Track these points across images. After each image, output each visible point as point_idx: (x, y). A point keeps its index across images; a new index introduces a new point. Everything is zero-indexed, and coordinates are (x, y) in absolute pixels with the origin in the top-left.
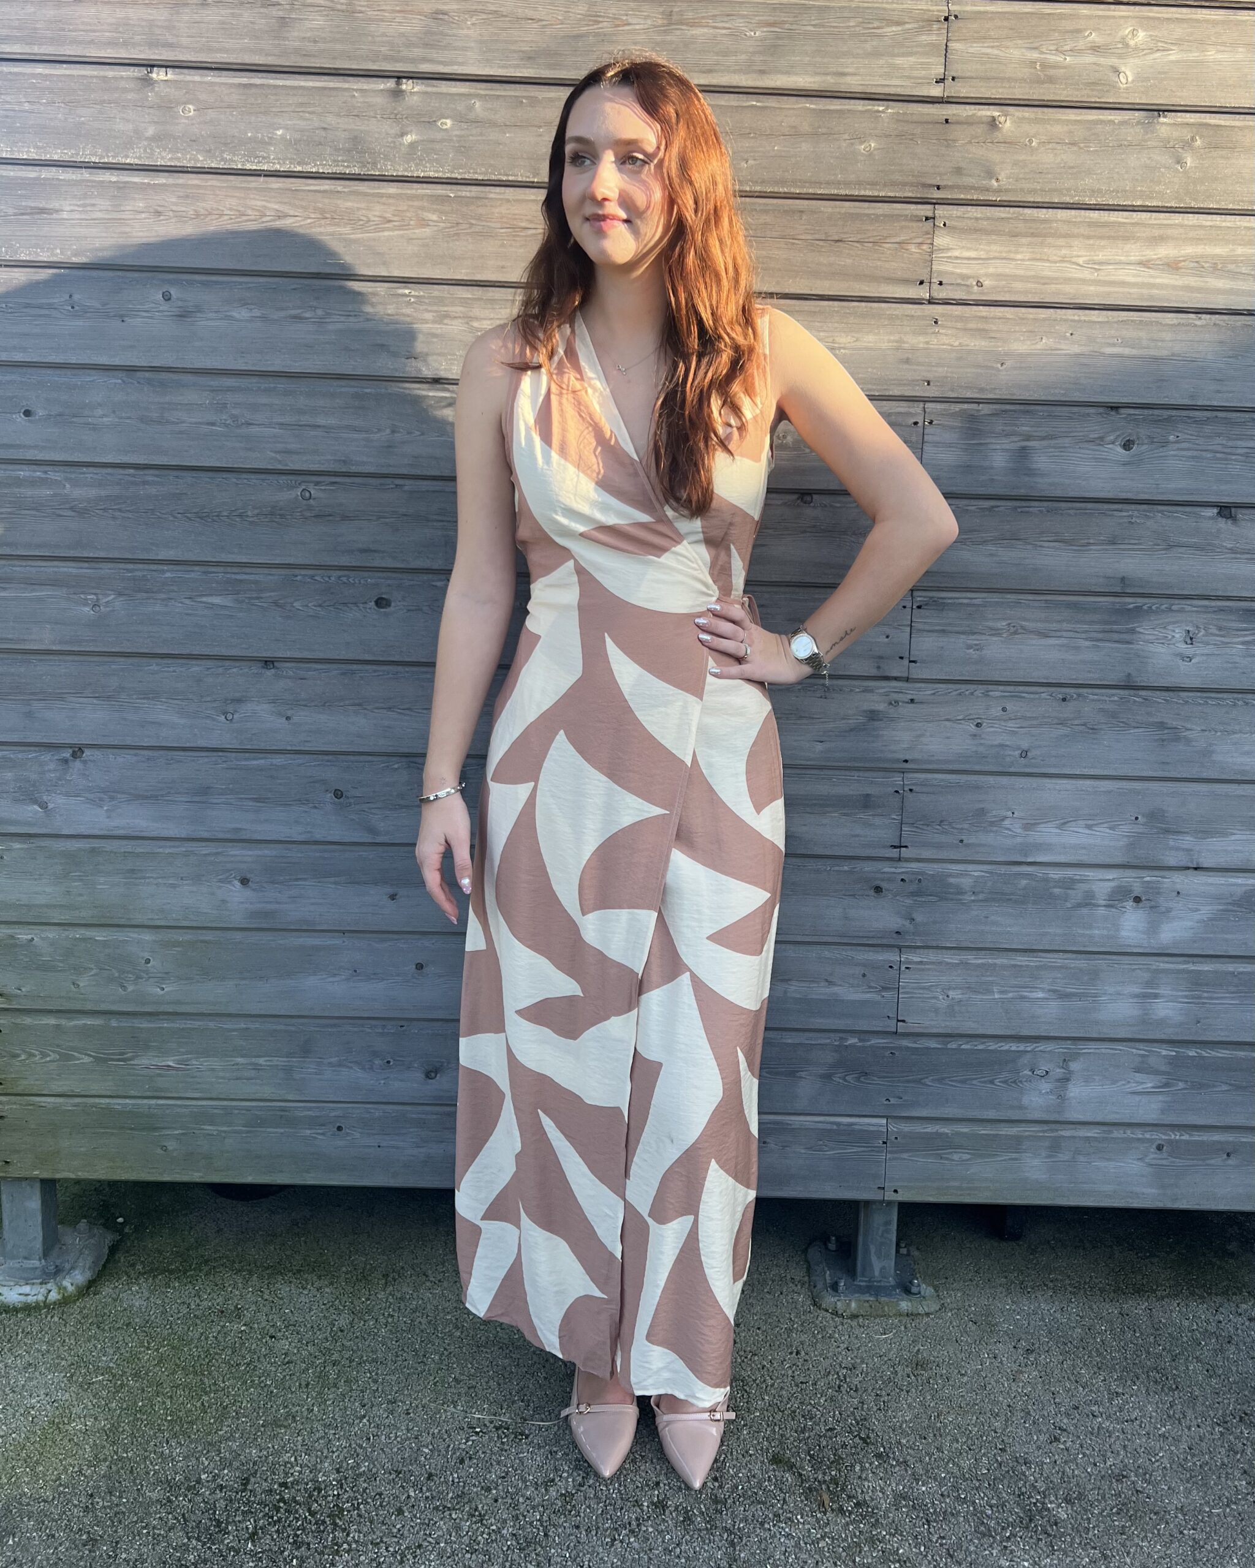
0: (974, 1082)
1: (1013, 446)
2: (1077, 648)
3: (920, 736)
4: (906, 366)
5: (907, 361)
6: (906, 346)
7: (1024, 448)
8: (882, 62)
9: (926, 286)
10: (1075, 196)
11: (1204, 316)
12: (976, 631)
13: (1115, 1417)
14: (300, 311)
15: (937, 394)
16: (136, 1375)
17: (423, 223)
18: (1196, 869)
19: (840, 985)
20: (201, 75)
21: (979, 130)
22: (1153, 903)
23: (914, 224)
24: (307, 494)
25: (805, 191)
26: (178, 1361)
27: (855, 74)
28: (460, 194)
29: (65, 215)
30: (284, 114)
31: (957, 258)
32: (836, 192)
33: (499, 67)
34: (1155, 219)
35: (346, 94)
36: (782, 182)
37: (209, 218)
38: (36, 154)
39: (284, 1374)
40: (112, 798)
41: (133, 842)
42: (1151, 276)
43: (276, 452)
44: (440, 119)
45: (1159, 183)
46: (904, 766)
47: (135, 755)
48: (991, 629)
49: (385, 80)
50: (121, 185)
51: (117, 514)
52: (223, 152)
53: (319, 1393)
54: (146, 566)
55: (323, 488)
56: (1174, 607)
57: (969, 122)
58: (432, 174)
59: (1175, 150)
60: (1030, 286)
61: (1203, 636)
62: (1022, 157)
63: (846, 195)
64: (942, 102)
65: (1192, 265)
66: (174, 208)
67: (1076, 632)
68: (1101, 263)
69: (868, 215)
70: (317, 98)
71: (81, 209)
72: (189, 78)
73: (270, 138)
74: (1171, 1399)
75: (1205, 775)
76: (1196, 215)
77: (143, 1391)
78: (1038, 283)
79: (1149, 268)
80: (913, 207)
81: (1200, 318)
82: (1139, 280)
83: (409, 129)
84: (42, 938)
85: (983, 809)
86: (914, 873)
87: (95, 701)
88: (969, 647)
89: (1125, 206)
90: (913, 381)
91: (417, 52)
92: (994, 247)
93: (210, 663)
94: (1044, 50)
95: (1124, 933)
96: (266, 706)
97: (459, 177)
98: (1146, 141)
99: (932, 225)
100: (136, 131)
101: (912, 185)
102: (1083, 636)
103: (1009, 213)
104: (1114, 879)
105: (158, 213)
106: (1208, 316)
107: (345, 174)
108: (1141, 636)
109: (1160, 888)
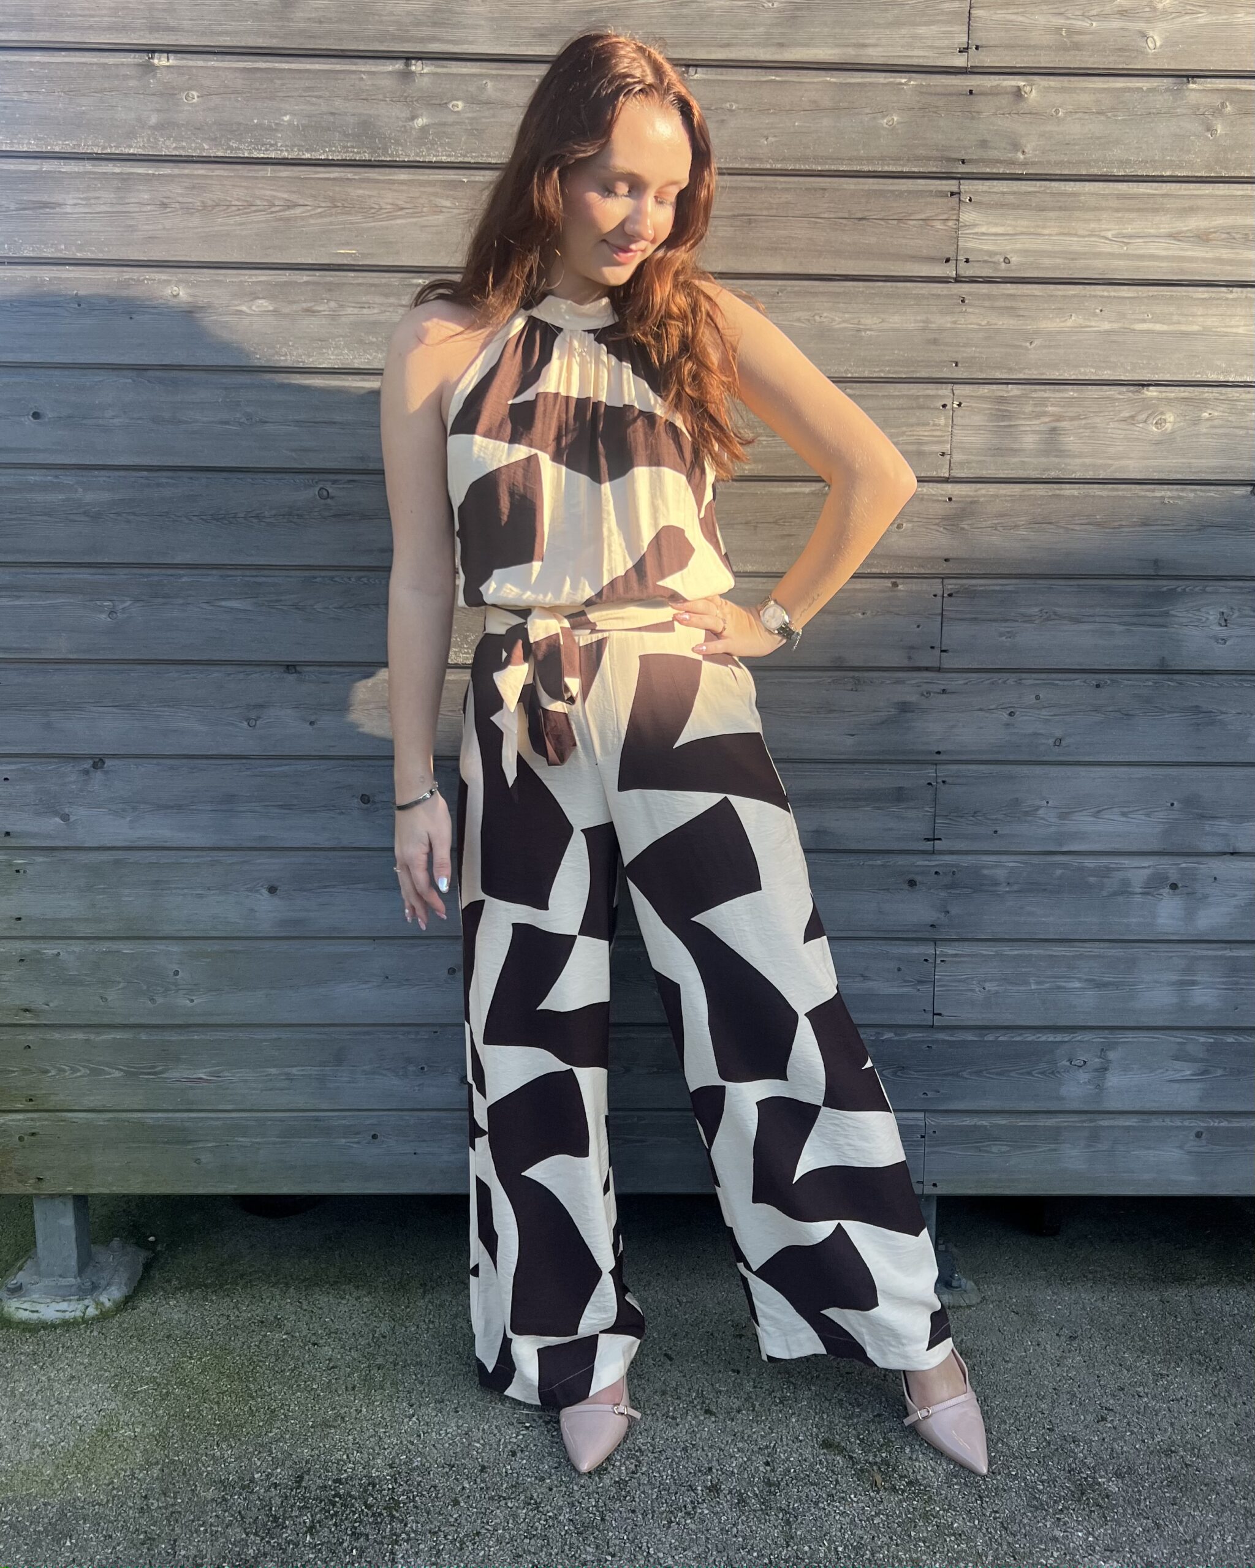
0: (1012, 1074)
1: (1042, 428)
2: (1110, 633)
3: (953, 727)
4: (933, 347)
5: (935, 342)
6: (933, 326)
7: (1054, 429)
8: (904, 31)
9: (952, 263)
10: (1103, 167)
11: (1235, 289)
12: (1008, 618)
13: (1160, 1397)
14: (313, 304)
15: (965, 375)
16: (181, 1383)
17: (438, 209)
18: (1232, 854)
19: (875, 980)
20: (204, 60)
21: (1005, 101)
22: (1190, 890)
23: (940, 200)
24: (325, 493)
25: (827, 167)
26: (222, 1370)
27: (876, 45)
28: (472, 178)
29: (69, 209)
30: (290, 99)
31: (983, 234)
32: (858, 168)
33: (511, 46)
34: (1185, 189)
35: (353, 76)
36: (805, 159)
37: (217, 209)
38: (37, 145)
39: (330, 1378)
40: (134, 809)
41: (160, 853)
42: (1182, 249)
43: (293, 450)
44: (451, 101)
45: (1189, 152)
46: (936, 759)
47: (158, 764)
48: (1023, 615)
49: (394, 61)
50: (125, 177)
51: (131, 517)
52: (230, 140)
53: (365, 1395)
54: (163, 571)
55: (341, 486)
56: (1208, 589)
57: (995, 93)
58: (444, 159)
59: (1205, 117)
60: (1058, 261)
61: (1239, 617)
62: (1048, 128)
63: (869, 171)
64: (966, 73)
65: (1224, 236)
66: (180, 199)
67: (1110, 616)
68: (1130, 237)
69: (892, 192)
70: (324, 81)
71: (84, 202)
72: (191, 63)
73: (276, 124)
74: (1216, 1379)
75: (1241, 759)
76: (1227, 185)
77: (190, 1398)
78: (1066, 258)
79: (1179, 240)
80: (938, 182)
81: (1231, 292)
82: (1170, 253)
83: (419, 112)
84: (70, 953)
85: (1017, 799)
86: (946, 865)
87: (114, 710)
88: (1001, 635)
89: (1154, 176)
90: (941, 362)
91: (426, 31)
92: (1025, 223)
93: (230, 669)
94: (1070, 15)
95: (1160, 921)
96: (289, 711)
97: (472, 161)
98: (1174, 108)
99: (957, 200)
100: (139, 120)
101: (936, 159)
102: (1117, 620)
103: (1035, 186)
104: (1149, 867)
105: (164, 205)
106: (1239, 289)
107: (355, 160)
108: (1176, 619)
109: (1196, 875)
